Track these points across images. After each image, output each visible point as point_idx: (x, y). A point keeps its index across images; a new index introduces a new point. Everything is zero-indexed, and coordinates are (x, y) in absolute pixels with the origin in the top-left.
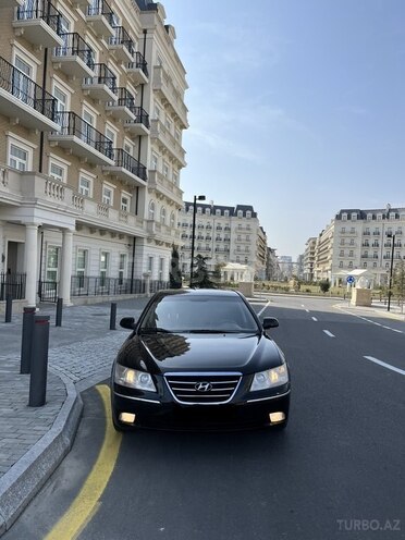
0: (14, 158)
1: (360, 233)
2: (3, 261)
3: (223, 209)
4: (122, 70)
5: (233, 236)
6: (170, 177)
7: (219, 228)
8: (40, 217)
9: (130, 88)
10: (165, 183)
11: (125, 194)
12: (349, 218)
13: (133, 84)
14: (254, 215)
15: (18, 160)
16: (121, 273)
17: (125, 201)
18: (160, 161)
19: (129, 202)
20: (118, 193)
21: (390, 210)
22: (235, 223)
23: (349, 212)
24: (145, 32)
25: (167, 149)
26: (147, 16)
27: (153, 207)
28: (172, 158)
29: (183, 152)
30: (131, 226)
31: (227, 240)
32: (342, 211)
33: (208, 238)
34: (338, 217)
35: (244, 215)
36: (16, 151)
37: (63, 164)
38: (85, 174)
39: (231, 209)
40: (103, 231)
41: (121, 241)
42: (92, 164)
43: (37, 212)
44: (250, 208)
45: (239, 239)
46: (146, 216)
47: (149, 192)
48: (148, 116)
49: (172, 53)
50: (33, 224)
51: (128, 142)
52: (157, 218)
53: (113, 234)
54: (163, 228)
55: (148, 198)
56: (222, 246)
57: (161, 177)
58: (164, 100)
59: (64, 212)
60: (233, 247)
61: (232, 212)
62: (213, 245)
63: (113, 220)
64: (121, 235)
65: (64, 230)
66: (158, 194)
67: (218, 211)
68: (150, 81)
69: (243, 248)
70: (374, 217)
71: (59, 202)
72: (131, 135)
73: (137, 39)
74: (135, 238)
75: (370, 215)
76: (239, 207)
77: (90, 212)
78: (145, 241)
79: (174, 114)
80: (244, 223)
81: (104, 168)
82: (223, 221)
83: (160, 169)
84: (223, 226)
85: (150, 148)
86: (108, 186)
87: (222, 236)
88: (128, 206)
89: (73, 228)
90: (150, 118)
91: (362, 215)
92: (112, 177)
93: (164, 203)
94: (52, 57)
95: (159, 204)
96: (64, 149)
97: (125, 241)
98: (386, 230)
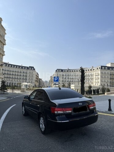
1: (62, 75)
3: (25, 67)
5: (28, 75)
7: (24, 72)
12: (59, 71)
14: (34, 69)
21: (69, 70)
22: (28, 71)
23: (59, 70)
31: (26, 76)
32: (57, 69)
33: (20, 75)
34: (56, 71)
35: (31, 69)
39: (27, 67)
44: (33, 67)
45: (30, 76)
56: (25, 78)
60: (28, 78)
61: (28, 68)
62: (22, 77)
67: (24, 68)
69: (31, 78)
70: (65, 71)
75: (64, 71)
76: (30, 67)
80: (31, 71)
82: (25, 71)
84: (25, 72)
87: (25, 75)
91: (62, 71)
98: (68, 74)
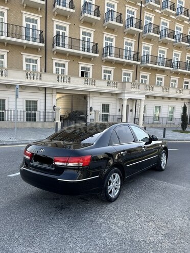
0: (125, 77)
8: (128, 96)
11: (186, 80)
15: (127, 77)
17: (187, 83)
19: (189, 83)
36: (126, 74)
37: (147, 74)
38: (159, 76)
41: (183, 101)
43: (126, 95)
50: (125, 99)
59: (139, 93)
63: (172, 93)
64: (182, 99)
71: (138, 90)
77: (157, 91)
86: (174, 78)
88: (189, 85)
89: (144, 99)
92: (177, 73)
96: (148, 68)
97: (186, 101)
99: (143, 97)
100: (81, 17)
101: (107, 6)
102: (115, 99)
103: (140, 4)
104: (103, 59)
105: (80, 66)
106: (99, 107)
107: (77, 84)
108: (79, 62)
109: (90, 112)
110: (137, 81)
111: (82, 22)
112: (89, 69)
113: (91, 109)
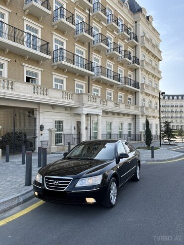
0: (78, 88)
2: (75, 129)
4: (125, 42)
6: (153, 85)
8: (86, 111)
9: (130, 49)
10: (150, 88)
11: (129, 96)
13: (131, 47)
15: (80, 89)
16: (129, 132)
17: (130, 99)
18: (147, 78)
19: (132, 99)
20: (126, 96)
24: (136, 22)
25: (150, 73)
26: (137, 15)
27: (144, 100)
28: (153, 76)
29: (160, 72)
30: (132, 110)
36: (79, 86)
37: (99, 88)
38: (109, 90)
40: (118, 114)
41: (129, 117)
42: (112, 86)
43: (84, 109)
46: (140, 105)
47: (141, 94)
48: (139, 59)
49: (151, 28)
50: (83, 114)
51: (130, 73)
52: (147, 105)
53: (124, 114)
54: (150, 110)
55: (141, 96)
57: (147, 86)
58: (147, 50)
59: (96, 108)
63: (122, 108)
64: (128, 115)
65: (97, 115)
66: (147, 94)
68: (139, 44)
71: (95, 104)
72: (132, 70)
73: (133, 27)
74: (135, 115)
77: (110, 106)
78: (140, 116)
79: (153, 55)
81: (118, 86)
83: (147, 82)
85: (141, 74)
86: (121, 94)
88: (132, 101)
89: (101, 114)
90: (140, 60)
92: (122, 89)
93: (150, 97)
94: (92, 45)
95: (147, 99)
96: (99, 81)
97: (130, 117)
99: (100, 112)
100: (25, 7)
101: (55, 3)
102: (69, 115)
103: (88, 12)
104: (53, 64)
105: (25, 69)
106: (51, 124)
107: (24, 93)
108: (24, 64)
109: (41, 132)
110: (90, 94)
111: (26, 13)
112: (36, 75)
113: (42, 128)
